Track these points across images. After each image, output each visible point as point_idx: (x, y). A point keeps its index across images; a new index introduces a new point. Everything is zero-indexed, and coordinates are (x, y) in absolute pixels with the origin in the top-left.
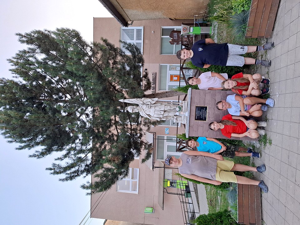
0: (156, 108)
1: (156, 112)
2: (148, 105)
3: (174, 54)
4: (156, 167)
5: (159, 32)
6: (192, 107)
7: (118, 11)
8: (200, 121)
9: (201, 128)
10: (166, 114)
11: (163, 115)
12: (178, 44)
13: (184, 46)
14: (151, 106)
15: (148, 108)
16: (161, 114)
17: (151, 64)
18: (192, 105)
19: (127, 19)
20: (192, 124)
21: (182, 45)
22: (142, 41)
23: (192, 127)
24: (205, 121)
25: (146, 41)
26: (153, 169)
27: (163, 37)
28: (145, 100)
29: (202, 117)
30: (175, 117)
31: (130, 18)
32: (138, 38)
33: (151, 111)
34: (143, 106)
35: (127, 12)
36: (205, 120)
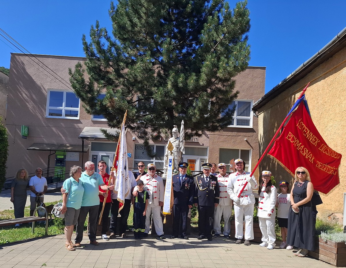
32: (239, 122)
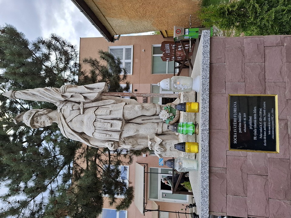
0: (99, 112)
1: (98, 124)
2: (79, 103)
3: (167, 73)
4: (148, 210)
5: (150, 51)
6: (215, 99)
7: (101, 21)
8: (250, 154)
9: (260, 180)
10: (130, 131)
11: (121, 133)
12: (171, 60)
13: (178, 62)
14: (87, 105)
15: (76, 113)
16: (112, 129)
17: (141, 84)
18: (214, 90)
19: (113, 33)
20: (219, 165)
21: (176, 61)
22: (131, 61)
23: (222, 177)
24: (269, 154)
25: (136, 60)
26: (144, 212)
27: (154, 55)
28: (68, 90)
29: (258, 136)
30: (158, 140)
31: (115, 31)
32: (128, 57)
33: (85, 121)
34: (65, 107)
35: (111, 23)
36: (271, 147)
